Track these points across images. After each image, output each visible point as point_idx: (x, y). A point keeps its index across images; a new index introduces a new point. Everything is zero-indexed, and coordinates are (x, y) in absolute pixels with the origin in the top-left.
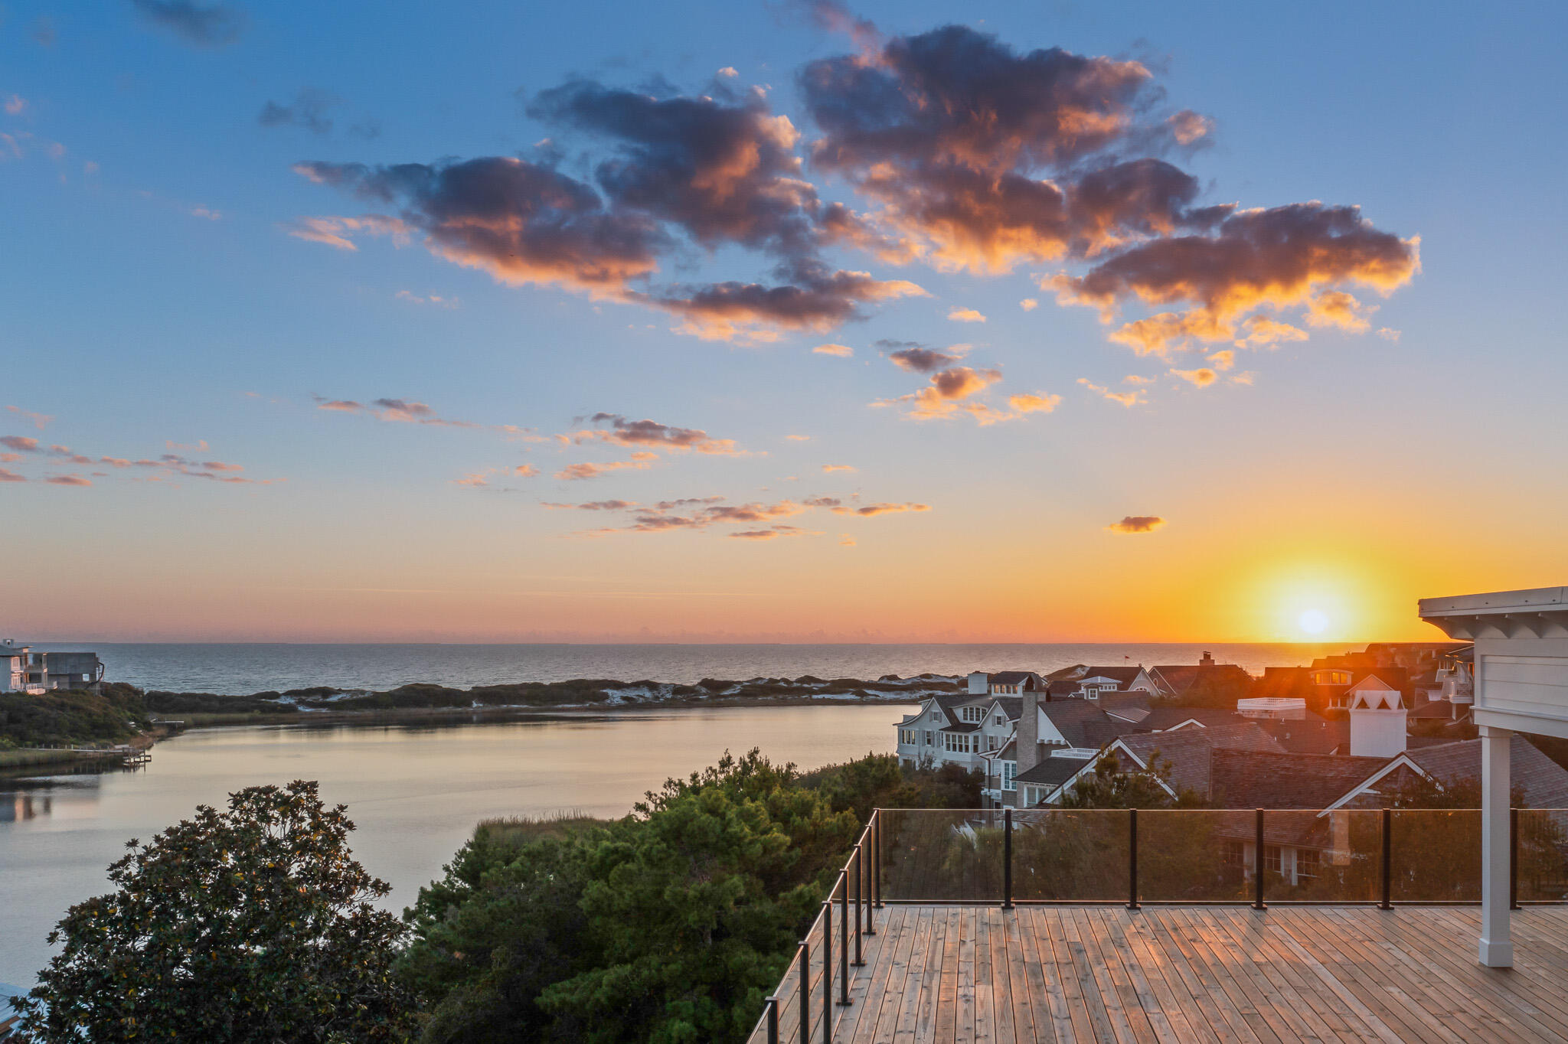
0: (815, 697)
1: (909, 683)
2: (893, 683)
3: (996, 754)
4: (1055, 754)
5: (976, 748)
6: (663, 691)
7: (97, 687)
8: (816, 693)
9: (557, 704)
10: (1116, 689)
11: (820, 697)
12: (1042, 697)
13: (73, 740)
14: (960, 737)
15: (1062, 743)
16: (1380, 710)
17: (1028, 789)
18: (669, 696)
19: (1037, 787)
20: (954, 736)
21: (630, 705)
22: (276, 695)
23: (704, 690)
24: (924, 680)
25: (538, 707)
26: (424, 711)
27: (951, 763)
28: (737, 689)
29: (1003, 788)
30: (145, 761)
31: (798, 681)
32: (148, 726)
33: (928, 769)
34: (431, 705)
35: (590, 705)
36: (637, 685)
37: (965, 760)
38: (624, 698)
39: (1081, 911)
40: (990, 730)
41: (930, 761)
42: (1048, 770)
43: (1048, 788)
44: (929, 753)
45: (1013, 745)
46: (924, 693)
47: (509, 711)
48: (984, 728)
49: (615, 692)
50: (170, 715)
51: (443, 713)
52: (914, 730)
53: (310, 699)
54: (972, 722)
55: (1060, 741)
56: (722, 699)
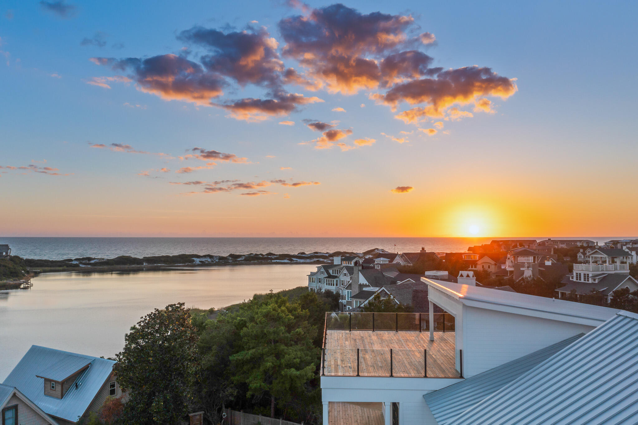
0: (273, 261)
1: (309, 255)
2: (303, 255)
3: (344, 288)
4: (365, 289)
5: (337, 285)
6: (215, 259)
7: (9, 257)
8: (274, 259)
9: (175, 264)
10: (388, 263)
11: (275, 261)
12: (360, 268)
13: (4, 278)
14: (331, 280)
15: (367, 284)
16: (467, 278)
17: (356, 301)
18: (217, 261)
19: (358, 300)
20: (329, 280)
21: (203, 264)
22: (71, 260)
23: (230, 258)
24: (315, 254)
25: (168, 265)
26: (126, 267)
27: (328, 290)
28: (243, 258)
29: (347, 300)
30: (31, 286)
31: (266, 255)
32: (28, 272)
33: (320, 292)
34: (128, 264)
35: (188, 264)
36: (205, 256)
37: (333, 288)
38: (200, 261)
39: (364, 331)
40: (342, 278)
41: (321, 289)
42: (362, 295)
43: (362, 301)
44: (320, 286)
45: (350, 284)
46: (315, 259)
47: (158, 266)
48: (340, 277)
49: (197, 259)
50: (34, 268)
51: (133, 267)
52: (314, 277)
53: (84, 262)
54: (335, 275)
55: (366, 284)
56: (238, 262)
